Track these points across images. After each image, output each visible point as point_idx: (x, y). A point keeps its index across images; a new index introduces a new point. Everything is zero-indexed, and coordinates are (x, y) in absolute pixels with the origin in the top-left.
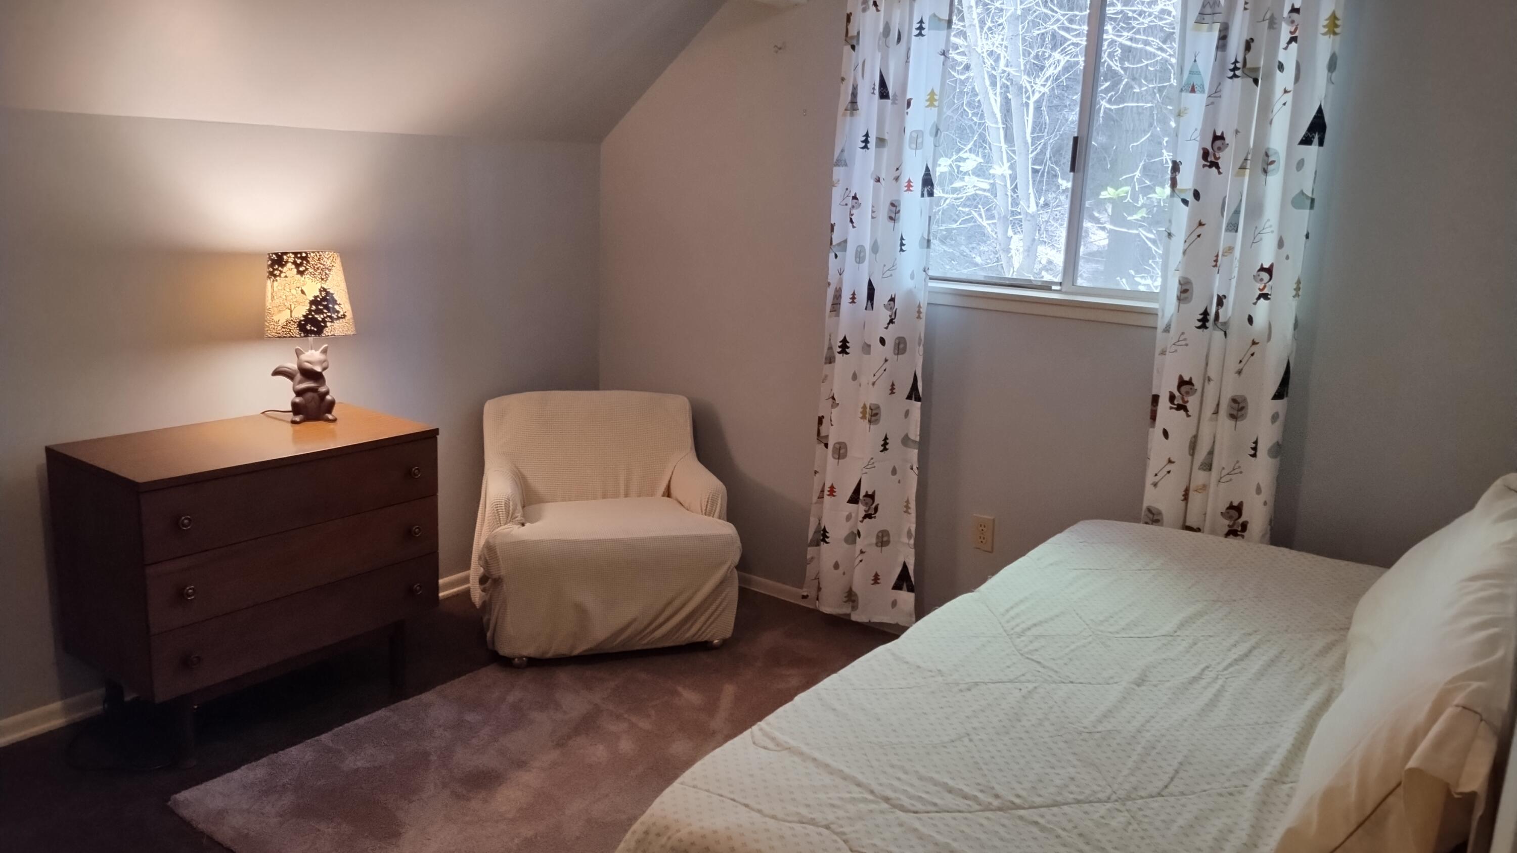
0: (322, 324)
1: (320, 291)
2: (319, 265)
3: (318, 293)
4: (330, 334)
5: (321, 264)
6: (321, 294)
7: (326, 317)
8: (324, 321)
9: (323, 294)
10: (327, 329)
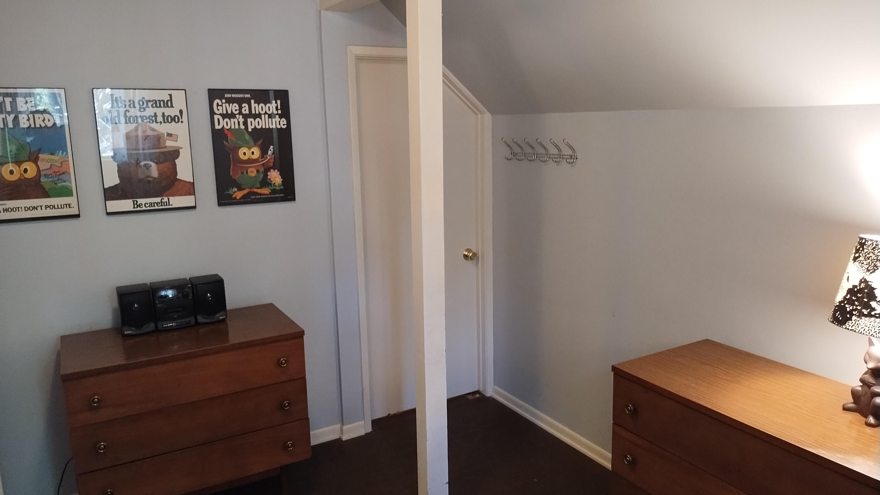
0: (848, 316)
1: (861, 282)
2: (871, 254)
3: (857, 283)
4: (850, 328)
5: (874, 254)
6: (860, 285)
7: (855, 310)
8: (851, 313)
9: (863, 285)
10: (851, 322)
